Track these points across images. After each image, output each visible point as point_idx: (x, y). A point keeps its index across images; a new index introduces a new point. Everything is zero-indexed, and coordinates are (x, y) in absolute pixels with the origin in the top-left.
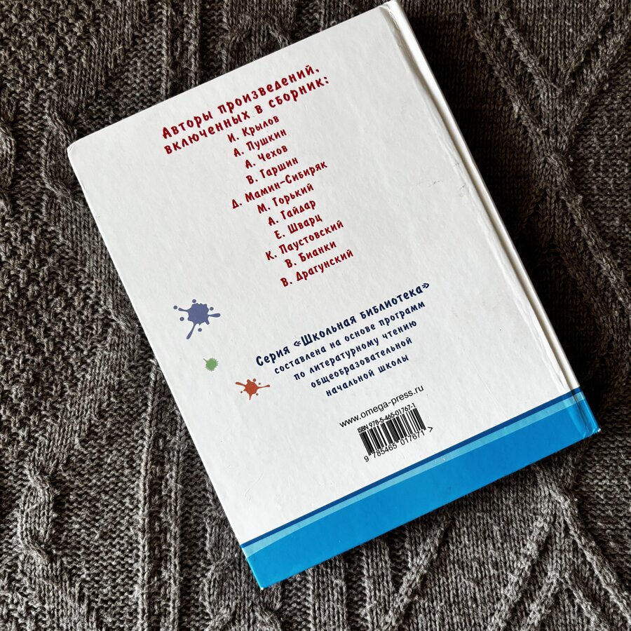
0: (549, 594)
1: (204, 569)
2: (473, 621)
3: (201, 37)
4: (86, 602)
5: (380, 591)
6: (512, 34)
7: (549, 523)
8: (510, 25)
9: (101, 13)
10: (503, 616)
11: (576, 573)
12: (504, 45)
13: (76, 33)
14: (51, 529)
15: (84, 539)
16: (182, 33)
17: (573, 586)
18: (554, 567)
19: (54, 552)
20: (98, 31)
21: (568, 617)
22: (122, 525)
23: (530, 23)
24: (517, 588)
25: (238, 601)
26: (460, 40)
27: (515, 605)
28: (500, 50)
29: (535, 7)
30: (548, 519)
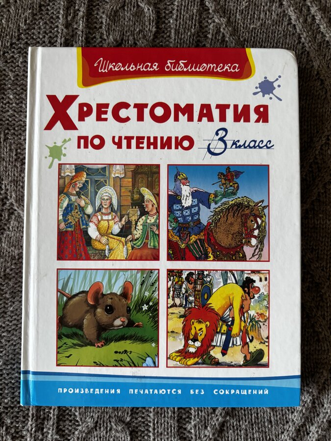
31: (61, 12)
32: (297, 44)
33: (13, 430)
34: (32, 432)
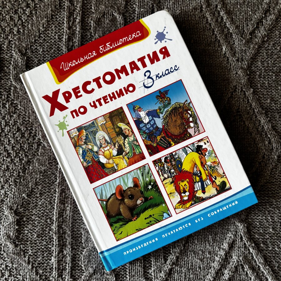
0: (233, 266)
1: (82, 250)
2: (199, 277)
3: (82, 15)
4: (31, 264)
5: (158, 262)
6: (223, 14)
7: (234, 235)
8: (222, 10)
9: (38, 5)
10: (212, 275)
11: (245, 257)
12: (219, 20)
13: (27, 14)
14: (16, 233)
15: (30, 237)
16: (74, 14)
17: (244, 263)
18: (236, 254)
19: (17, 243)
20: (36, 13)
21: (241, 277)
22: (46, 231)
23: (232, 9)
24: (219, 263)
25: (96, 265)
26: (199, 17)
27: (218, 270)
28: (217, 22)
29: (234, 2)
30: (233, 233)
31: (65, 19)
32: (212, 35)
33: (44, 277)
34: (56, 278)
